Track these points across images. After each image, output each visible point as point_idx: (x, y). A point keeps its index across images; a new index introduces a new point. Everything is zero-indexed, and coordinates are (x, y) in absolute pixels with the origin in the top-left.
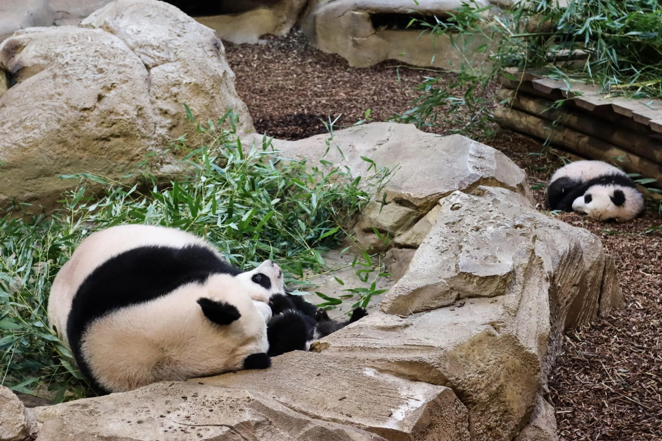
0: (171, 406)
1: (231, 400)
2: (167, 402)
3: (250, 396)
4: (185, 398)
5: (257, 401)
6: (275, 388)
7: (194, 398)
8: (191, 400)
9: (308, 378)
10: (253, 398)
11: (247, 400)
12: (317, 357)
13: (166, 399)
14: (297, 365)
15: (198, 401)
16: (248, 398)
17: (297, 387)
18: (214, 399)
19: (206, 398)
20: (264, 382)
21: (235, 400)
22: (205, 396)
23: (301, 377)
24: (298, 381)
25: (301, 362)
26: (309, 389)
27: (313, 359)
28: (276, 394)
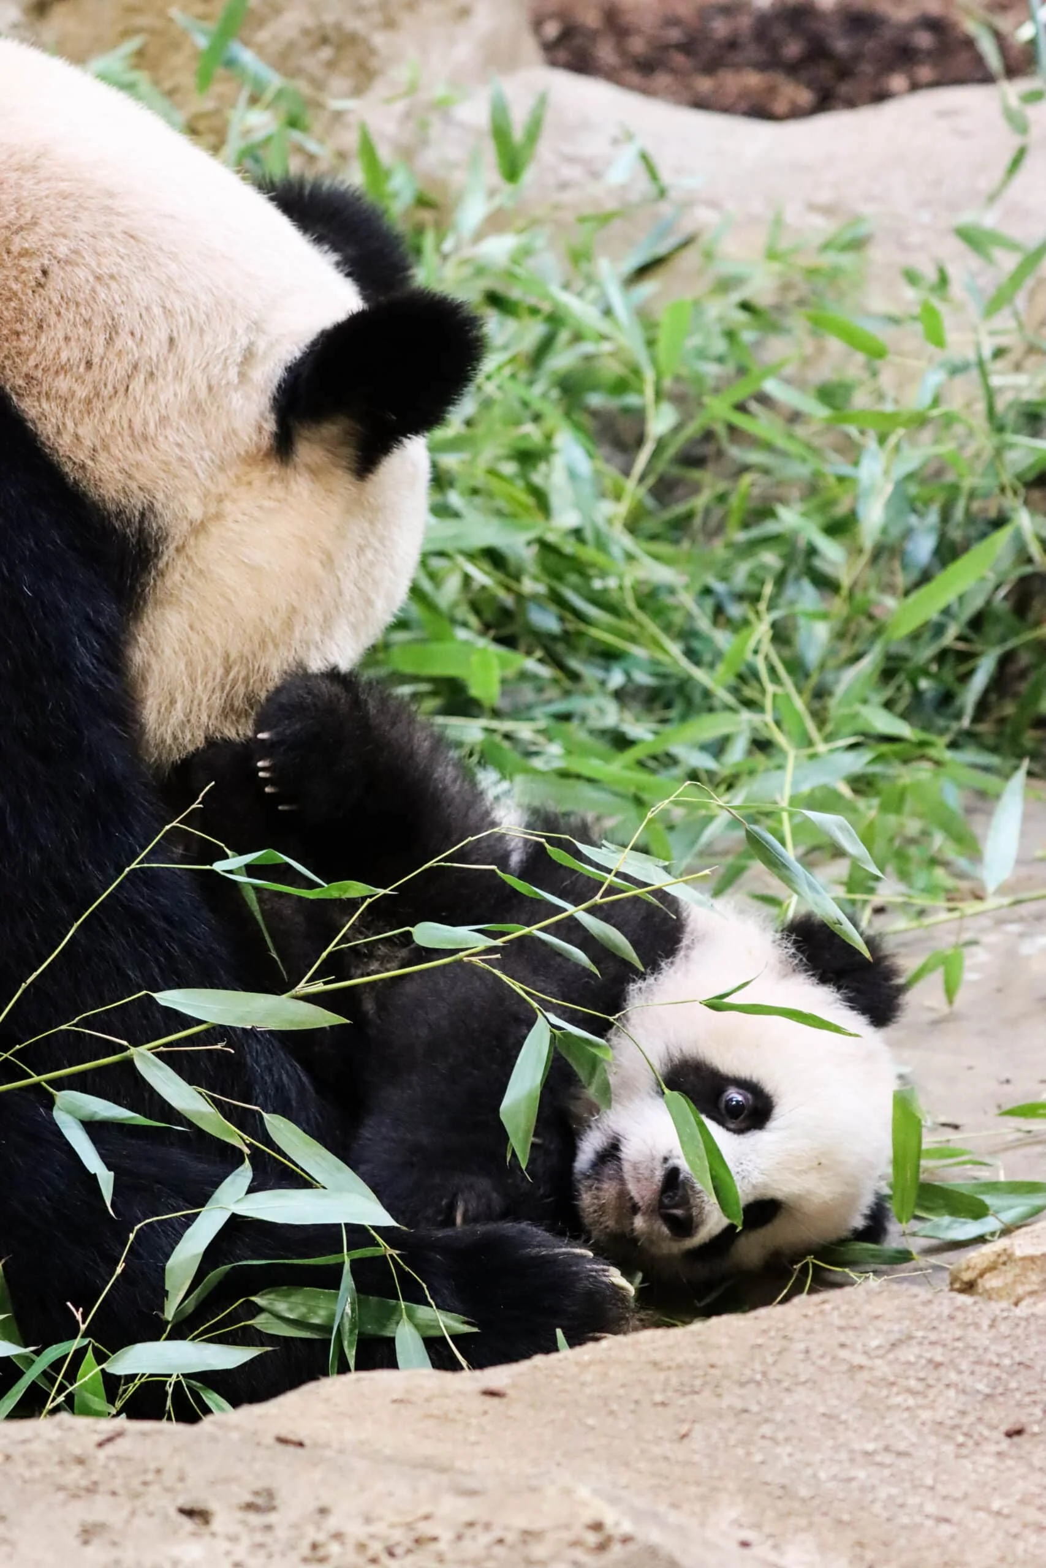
0: (115, 1553)
1: (485, 1539)
2: (88, 1533)
3: (610, 1517)
4: (195, 1514)
5: (652, 1551)
6: (746, 1490)
7: (255, 1519)
8: (234, 1528)
9: (949, 1449)
10: (627, 1527)
11: (592, 1538)
12: (1004, 1328)
13: (81, 1512)
14: (882, 1368)
15: (282, 1533)
16: (597, 1527)
17: (883, 1493)
18: (379, 1528)
19: (333, 1523)
20: (680, 1452)
21: (510, 1537)
22: (323, 1511)
23: (906, 1436)
24: (888, 1459)
25: (908, 1354)
26: (958, 1512)
27: (982, 1338)
28: (757, 1526)
